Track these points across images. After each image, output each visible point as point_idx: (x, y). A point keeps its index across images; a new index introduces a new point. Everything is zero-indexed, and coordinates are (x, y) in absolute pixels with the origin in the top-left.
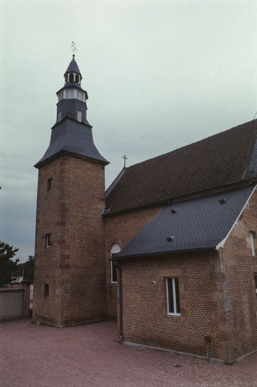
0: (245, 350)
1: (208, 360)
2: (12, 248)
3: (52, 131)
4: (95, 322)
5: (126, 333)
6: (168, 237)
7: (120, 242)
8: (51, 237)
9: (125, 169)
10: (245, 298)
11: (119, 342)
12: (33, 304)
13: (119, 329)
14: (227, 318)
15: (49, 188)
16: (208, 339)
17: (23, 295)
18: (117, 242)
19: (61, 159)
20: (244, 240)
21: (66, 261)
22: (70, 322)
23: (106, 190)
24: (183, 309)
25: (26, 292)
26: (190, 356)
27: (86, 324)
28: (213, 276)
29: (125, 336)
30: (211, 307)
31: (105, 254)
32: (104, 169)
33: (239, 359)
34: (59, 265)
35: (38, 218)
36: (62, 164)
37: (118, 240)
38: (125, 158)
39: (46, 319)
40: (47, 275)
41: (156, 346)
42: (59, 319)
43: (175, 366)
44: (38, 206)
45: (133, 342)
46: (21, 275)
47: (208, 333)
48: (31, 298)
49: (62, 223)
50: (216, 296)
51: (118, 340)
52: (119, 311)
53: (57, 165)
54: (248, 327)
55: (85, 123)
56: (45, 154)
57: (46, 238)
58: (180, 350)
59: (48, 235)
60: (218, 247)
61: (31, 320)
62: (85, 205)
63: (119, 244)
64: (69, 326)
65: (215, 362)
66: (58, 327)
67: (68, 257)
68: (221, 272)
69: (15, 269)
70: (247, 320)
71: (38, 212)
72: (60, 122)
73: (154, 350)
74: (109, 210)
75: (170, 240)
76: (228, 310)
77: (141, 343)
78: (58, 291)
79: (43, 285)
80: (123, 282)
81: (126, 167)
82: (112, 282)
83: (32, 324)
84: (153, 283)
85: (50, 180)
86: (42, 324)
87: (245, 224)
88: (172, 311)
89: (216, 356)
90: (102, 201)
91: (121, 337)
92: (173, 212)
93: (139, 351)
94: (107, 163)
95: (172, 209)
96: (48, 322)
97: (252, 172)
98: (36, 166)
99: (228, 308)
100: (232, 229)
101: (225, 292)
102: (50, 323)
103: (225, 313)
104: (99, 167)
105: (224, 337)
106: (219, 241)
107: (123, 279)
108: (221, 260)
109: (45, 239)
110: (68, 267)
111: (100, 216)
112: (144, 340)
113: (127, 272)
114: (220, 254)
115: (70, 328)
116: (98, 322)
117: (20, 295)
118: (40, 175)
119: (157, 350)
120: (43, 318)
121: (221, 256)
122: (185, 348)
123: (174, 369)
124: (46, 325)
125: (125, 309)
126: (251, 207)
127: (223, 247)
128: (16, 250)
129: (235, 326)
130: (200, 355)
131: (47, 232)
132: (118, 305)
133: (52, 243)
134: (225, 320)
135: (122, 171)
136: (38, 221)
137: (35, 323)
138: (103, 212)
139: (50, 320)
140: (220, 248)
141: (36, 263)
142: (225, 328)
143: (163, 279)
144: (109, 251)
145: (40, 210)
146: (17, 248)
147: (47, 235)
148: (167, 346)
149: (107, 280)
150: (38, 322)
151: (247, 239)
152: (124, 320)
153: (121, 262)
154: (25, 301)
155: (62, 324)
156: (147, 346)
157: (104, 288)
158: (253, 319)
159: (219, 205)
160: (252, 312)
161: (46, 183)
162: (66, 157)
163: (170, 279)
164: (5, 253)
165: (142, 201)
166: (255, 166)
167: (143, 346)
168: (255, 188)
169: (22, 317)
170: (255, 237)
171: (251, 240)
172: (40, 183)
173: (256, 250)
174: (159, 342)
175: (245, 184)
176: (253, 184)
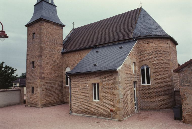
0: (127, 115)
1: (111, 120)
2: (13, 69)
3: (35, 7)
4: (58, 105)
5: (73, 109)
6: (94, 64)
7: (70, 66)
8: (34, 63)
9: (73, 29)
10: (129, 93)
11: (70, 113)
12: (26, 97)
13: (70, 107)
14: (121, 101)
15: (33, 38)
16: (111, 111)
17: (20, 93)
18: (68, 66)
19: (40, 23)
20: (130, 66)
21: (43, 75)
22: (45, 105)
23: (63, 40)
24: (101, 98)
25: (21, 91)
26: (102, 118)
27: (53, 106)
28: (115, 82)
29: (73, 110)
30: (114, 96)
31: (62, 72)
32: (62, 29)
33: (124, 119)
34: (39, 77)
35: (28, 53)
36: (40, 25)
37: (69, 65)
38: (73, 24)
39: (33, 104)
40: (33, 82)
41: (87, 115)
42: (40, 103)
43: (96, 123)
44: (27, 47)
45: (76, 113)
46: (18, 83)
47: (112, 108)
48: (25, 93)
49: (41, 56)
50: (116, 92)
51: (70, 112)
52: (70, 99)
53: (38, 25)
54: (129, 105)
55: (53, 4)
56: (31, 20)
57: (32, 63)
58: (99, 116)
60: (118, 69)
62: (53, 47)
64: (45, 107)
65: (114, 120)
66: (39, 108)
67: (44, 73)
68: (119, 81)
69: (15, 79)
70: (129, 102)
71: (27, 51)
72: (39, 2)
73: (87, 116)
74: (65, 50)
75: (95, 65)
76: (121, 98)
77: (80, 114)
78: (39, 90)
79: (31, 87)
80: (72, 86)
81: (74, 28)
82: (66, 86)
83: (25, 106)
84: (87, 86)
85: (34, 34)
86: (31, 106)
87: (131, 58)
88: (95, 99)
89: (115, 118)
90: (61, 46)
91: (71, 111)
92: (97, 52)
93: (80, 117)
94: (64, 26)
95: (97, 51)
96: (34, 105)
97: (136, 34)
98: (26, 26)
99: (121, 97)
100: (125, 61)
101: (120, 90)
102: (34, 106)
103: (120, 99)
104: (60, 28)
105: (119, 110)
106: (119, 66)
107: (72, 84)
108: (119, 75)
109: (31, 64)
110: (44, 78)
111: (60, 53)
112: (82, 112)
113: (74, 80)
114: (119, 72)
115: (45, 108)
117: (18, 92)
118: (28, 31)
119: (88, 116)
120: (31, 103)
121: (119, 74)
122: (101, 115)
123: (96, 124)
124: (33, 107)
125: (72, 98)
126: (134, 51)
127: (120, 69)
128: (16, 70)
129: (124, 105)
130: (108, 118)
131: (32, 61)
132: (70, 96)
133: (35, 66)
134: (119, 102)
135: (72, 31)
136: (27, 55)
137: (27, 106)
138: (62, 51)
139: (35, 104)
140: (119, 69)
141: (27, 76)
142: (120, 106)
143: (91, 84)
144: (65, 70)
145: (29, 49)
146: (16, 69)
147: (32, 62)
148: (93, 115)
149: (64, 84)
150: (29, 105)
151: (131, 66)
152: (72, 103)
153: (71, 75)
154: (22, 95)
155: (41, 106)
156: (83, 115)
157: (62, 89)
158: (132, 102)
159: (119, 49)
160: (131, 99)
161: (32, 36)
162: (43, 22)
163: (95, 84)
164: (10, 71)
165: (82, 46)
166: (137, 32)
167: (81, 115)
168: (137, 42)
169: (20, 104)
170: (135, 65)
171: (133, 67)
172: (28, 35)
173: (135, 71)
174: (89, 113)
175: (132, 40)
176: (136, 40)
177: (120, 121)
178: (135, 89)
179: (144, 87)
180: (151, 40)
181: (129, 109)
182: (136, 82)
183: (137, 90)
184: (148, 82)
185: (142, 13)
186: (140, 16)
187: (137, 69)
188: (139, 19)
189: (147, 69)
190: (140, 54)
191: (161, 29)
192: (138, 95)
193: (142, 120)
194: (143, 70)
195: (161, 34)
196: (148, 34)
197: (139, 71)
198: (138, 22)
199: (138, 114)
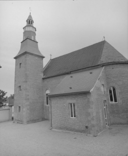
0: (101, 130)
1: (87, 135)
2: (4, 92)
3: (21, 44)
10: (101, 111)
13: (51, 124)
15: (20, 67)
16: (87, 127)
19: (25, 55)
20: (100, 88)
22: (28, 122)
23: (44, 68)
24: (77, 116)
25: (10, 110)
26: (79, 134)
27: (36, 122)
28: (89, 102)
29: (53, 127)
30: (88, 114)
31: (43, 94)
32: (43, 59)
33: (99, 134)
34: (24, 99)
36: (26, 57)
37: (48, 88)
38: (51, 55)
42: (25, 121)
44: (15, 75)
45: (56, 129)
46: (8, 103)
47: (87, 125)
48: (13, 111)
49: (26, 82)
50: (90, 110)
51: (50, 128)
52: (50, 117)
53: (23, 57)
54: (102, 121)
55: (35, 41)
56: (18, 53)
58: (76, 132)
59: (20, 86)
60: (91, 91)
61: (13, 121)
63: (49, 90)
65: (90, 136)
67: (28, 96)
68: (92, 101)
69: (5, 100)
70: (101, 119)
71: (15, 77)
72: (25, 40)
73: (65, 132)
74: (45, 76)
75: (71, 88)
78: (24, 109)
79: (18, 108)
80: (52, 105)
81: (52, 59)
82: (46, 105)
83: (13, 123)
84: (64, 106)
85: (20, 64)
86: (18, 123)
87: (100, 81)
88: (72, 116)
89: (90, 133)
90: (42, 73)
92: (71, 77)
93: (59, 133)
94: (44, 57)
96: (20, 122)
97: (102, 61)
99: (94, 114)
100: (96, 84)
101: (93, 108)
103: (93, 117)
104: (41, 59)
105: (93, 126)
106: (91, 88)
108: (92, 96)
110: (28, 99)
111: (41, 79)
112: (60, 128)
113: (53, 101)
114: (92, 94)
115: (29, 124)
116: (40, 121)
117: (8, 111)
118: (16, 62)
120: (18, 120)
123: (74, 139)
125: (53, 116)
126: (102, 75)
129: (97, 121)
130: (84, 133)
132: (50, 115)
133: (22, 89)
134: (93, 120)
136: (15, 81)
138: (42, 77)
141: (15, 98)
142: (94, 122)
143: (68, 104)
144: (45, 92)
148: (71, 130)
149: (44, 104)
150: (16, 122)
152: (52, 120)
153: (50, 97)
154: (10, 114)
155: (26, 123)
156: (62, 131)
157: (43, 107)
158: (103, 118)
159: (90, 74)
160: (103, 116)
161: (19, 65)
162: (27, 54)
163: (71, 104)
164: (1, 94)
165: (58, 73)
166: (103, 59)
167: (60, 131)
168: (104, 68)
169: (9, 120)
170: (104, 87)
171: (102, 88)
172: (16, 65)
173: (104, 92)
174: (67, 129)
175: (100, 66)
176: (103, 66)
177: (95, 136)
178: (105, 107)
179: (112, 105)
180: (116, 66)
181: (102, 125)
182: (105, 101)
183: (106, 108)
184: (116, 101)
185: (105, 45)
186: (105, 47)
187: (105, 90)
188: (104, 49)
189: (114, 89)
190: (107, 78)
191: (123, 56)
192: (108, 112)
193: (114, 135)
194: (110, 92)
195: (123, 61)
196: (112, 61)
197: (107, 91)
198: (103, 52)
199: (109, 129)
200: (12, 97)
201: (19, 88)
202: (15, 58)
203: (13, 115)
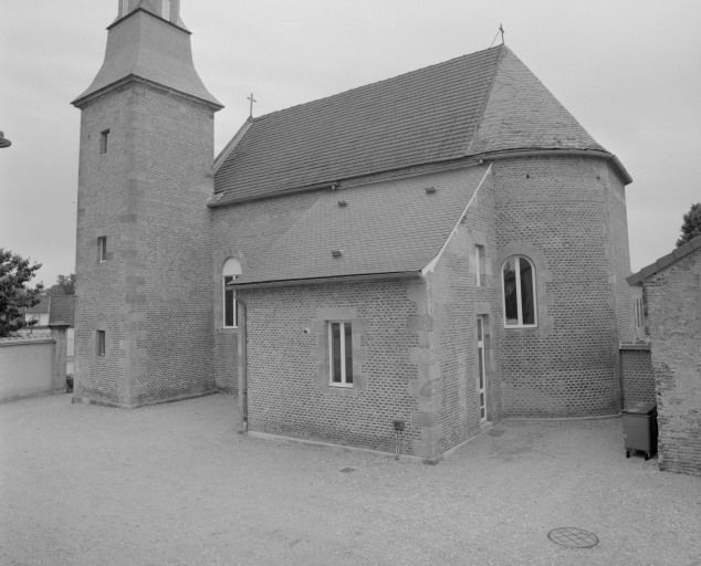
0: (456, 439)
1: (397, 459)
2: (25, 264)
3: (109, 33)
4: (193, 398)
5: (252, 417)
6: (335, 249)
7: (241, 255)
8: (107, 243)
9: (250, 119)
10: (462, 358)
11: (241, 433)
12: (75, 368)
13: (242, 410)
14: (433, 390)
15: (104, 150)
16: (398, 426)
17: (54, 351)
18: (235, 255)
19: (128, 93)
20: (465, 259)
21: (139, 290)
22: (142, 401)
23: (216, 155)
24: (358, 377)
25: (58, 345)
26: (365, 453)
27: (177, 400)
28: (412, 317)
29: (251, 422)
30: (408, 372)
31: (211, 277)
32: (212, 117)
33: (446, 454)
34: (124, 295)
35: (82, 207)
36: (130, 102)
37: (236, 252)
38: (252, 99)
39: (101, 394)
40: (102, 314)
41: (307, 438)
42: (126, 393)
43: (342, 471)
44: (81, 183)
45: (265, 431)
46: (45, 312)
47: (399, 417)
48: (70, 351)
49: (132, 218)
50: (416, 356)
51: (240, 429)
52: (240, 379)
53: (119, 101)
54: (463, 403)
55: (178, 24)
56: (93, 83)
57: (99, 244)
58: (350, 444)
59: (103, 239)
60: (424, 272)
61: (71, 395)
62: (176, 185)
63: (238, 259)
64: (146, 405)
65: (409, 461)
66: (125, 408)
67: (142, 282)
68: (427, 315)
69: (33, 300)
70: (462, 393)
71: (80, 195)
72: (126, 17)
73: (305, 444)
74: (221, 195)
75: (337, 255)
76: (434, 377)
77: (280, 434)
78: (122, 344)
79: (94, 334)
80: (249, 330)
81: (254, 116)
82: (225, 327)
83: (73, 402)
84: (306, 332)
85: (105, 133)
86: (93, 403)
87: (470, 231)
88: (337, 378)
89: (410, 451)
90: (208, 179)
91: (245, 424)
92: (343, 205)
93: (279, 446)
94: (219, 107)
95: (340, 200)
96: (104, 399)
97: (484, 142)
98: (76, 103)
99: (435, 373)
100: (449, 240)
101: (432, 347)
102: (106, 401)
103: (430, 383)
104: (204, 113)
105: (427, 421)
106: (428, 261)
107: (249, 323)
108: (428, 294)
109: (96, 247)
110: (142, 299)
111: (205, 207)
112: (285, 429)
113: (257, 310)
114: (428, 283)
115: (146, 409)
116: (197, 397)
117: (47, 350)
118: (83, 123)
119: (309, 445)
120: (96, 392)
121: (428, 288)
122: (356, 441)
123: (342, 475)
124: (102, 404)
125: (251, 376)
126: (479, 202)
127: (432, 271)
128: (35, 268)
129: (444, 403)
130: (385, 450)
131: (100, 234)
132: (240, 370)
133: (111, 254)
134: (428, 395)
135: (245, 124)
136: (80, 211)
137: (80, 401)
138: (210, 198)
139: (109, 396)
140: (429, 273)
141: (79, 291)
142: (430, 407)
143: (323, 323)
144: (220, 271)
145: (86, 191)
146: (39, 263)
147: (100, 238)
148: (329, 437)
149: (216, 323)
150: (86, 400)
151: (471, 258)
152: (250, 395)
153: (239, 293)
154: (58, 361)
155: (132, 403)
156: (292, 439)
157: (208, 339)
158: (470, 391)
159: (426, 197)
160: (470, 379)
161: (97, 139)
162: (139, 90)
163: (336, 326)
164: (14, 272)
165: (283, 183)
166: (490, 133)
167: (284, 438)
168: (489, 170)
169: (51, 392)
170: (482, 255)
171: (475, 261)
172: (85, 137)
173: (483, 276)
174: (313, 432)
175: (472, 163)
176: (486, 163)
177: (431, 463)
178: (481, 344)
179: (512, 335)
180: (541, 165)
181: (463, 415)
182: (485, 316)
183: (487, 347)
184: (528, 318)
185: (504, 65)
186: (499, 77)
187: (489, 271)
188: (496, 86)
189: (526, 269)
190: (500, 217)
191: (576, 125)
192: (493, 366)
193: (509, 460)
194: (510, 279)
195: (577, 145)
196: (527, 143)
197: (496, 276)
198: (492, 97)
199: (493, 434)
200: (66, 288)
201: (96, 245)
202: (81, 103)
203: (70, 370)
